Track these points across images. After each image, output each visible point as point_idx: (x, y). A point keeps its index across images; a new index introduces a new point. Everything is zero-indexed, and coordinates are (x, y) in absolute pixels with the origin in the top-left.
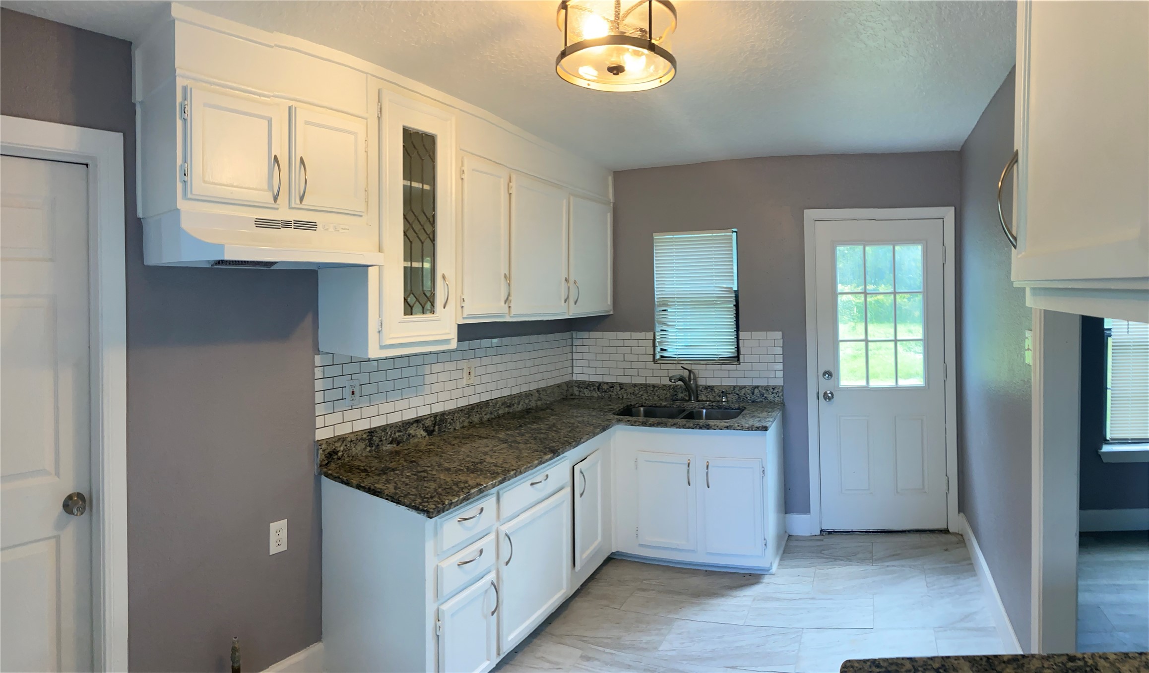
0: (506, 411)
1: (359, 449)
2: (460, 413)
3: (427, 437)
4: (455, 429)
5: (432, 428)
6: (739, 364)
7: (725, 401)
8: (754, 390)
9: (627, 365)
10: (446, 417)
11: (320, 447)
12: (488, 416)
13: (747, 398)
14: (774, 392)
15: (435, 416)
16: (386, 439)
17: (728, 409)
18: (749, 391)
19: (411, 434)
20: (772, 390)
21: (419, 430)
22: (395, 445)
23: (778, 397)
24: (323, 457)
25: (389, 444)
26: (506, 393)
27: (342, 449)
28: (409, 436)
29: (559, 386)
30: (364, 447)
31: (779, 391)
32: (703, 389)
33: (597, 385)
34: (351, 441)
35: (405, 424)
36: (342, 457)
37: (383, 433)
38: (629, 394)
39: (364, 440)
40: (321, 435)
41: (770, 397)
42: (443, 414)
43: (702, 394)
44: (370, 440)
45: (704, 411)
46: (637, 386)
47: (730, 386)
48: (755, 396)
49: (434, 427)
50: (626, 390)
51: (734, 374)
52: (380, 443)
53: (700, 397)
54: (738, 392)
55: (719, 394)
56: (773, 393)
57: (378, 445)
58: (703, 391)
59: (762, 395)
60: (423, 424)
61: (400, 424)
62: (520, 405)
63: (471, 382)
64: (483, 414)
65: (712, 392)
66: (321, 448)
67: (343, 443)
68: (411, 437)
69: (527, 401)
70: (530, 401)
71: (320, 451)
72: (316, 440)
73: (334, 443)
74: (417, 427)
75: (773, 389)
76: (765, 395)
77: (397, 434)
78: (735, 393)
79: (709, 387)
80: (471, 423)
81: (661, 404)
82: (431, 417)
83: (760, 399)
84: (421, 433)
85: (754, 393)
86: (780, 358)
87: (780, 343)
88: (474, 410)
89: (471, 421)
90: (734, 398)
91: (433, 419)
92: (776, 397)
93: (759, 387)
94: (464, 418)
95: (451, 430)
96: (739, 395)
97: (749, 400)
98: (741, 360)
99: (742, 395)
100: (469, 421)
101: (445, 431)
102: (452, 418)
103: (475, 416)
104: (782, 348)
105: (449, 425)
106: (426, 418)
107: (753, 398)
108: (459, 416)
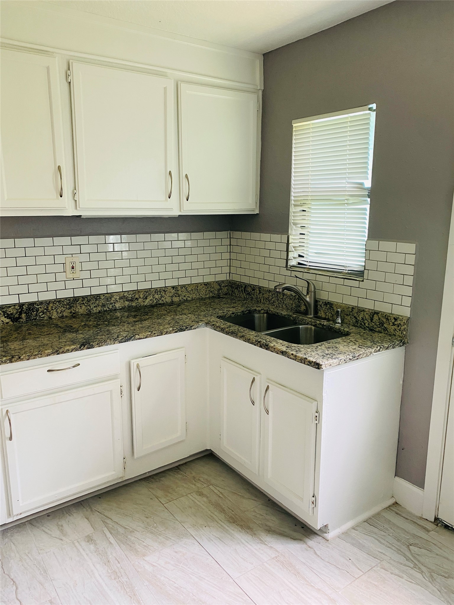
0: (126, 305)
2: (57, 304)
3: (11, 323)
4: (50, 318)
5: (17, 316)
6: (363, 281)
7: (339, 323)
8: (373, 316)
9: (267, 269)
10: (37, 307)
12: (99, 309)
13: (365, 324)
14: (396, 323)
15: (21, 305)
18: (367, 316)
20: (393, 321)
23: (400, 330)
29: (206, 284)
31: (402, 323)
32: (323, 304)
33: (244, 286)
38: (265, 299)
41: (391, 328)
42: (32, 304)
43: (322, 310)
46: (270, 292)
47: (349, 307)
48: (373, 323)
49: (20, 314)
50: (263, 295)
51: (355, 292)
53: (320, 312)
54: (355, 315)
55: (336, 313)
56: (394, 325)
58: (323, 306)
59: (382, 324)
60: (3, 312)
62: (148, 300)
63: (75, 276)
64: (92, 306)
65: (330, 309)
69: (157, 296)
70: (162, 297)
75: (394, 318)
76: (385, 325)
78: (352, 315)
79: (329, 303)
80: (74, 313)
82: (14, 306)
83: (379, 327)
84: (2, 320)
85: (373, 320)
86: (410, 281)
87: (411, 260)
88: (79, 302)
89: (73, 312)
90: (352, 322)
91: (19, 308)
92: (398, 331)
93: (379, 313)
94: (62, 308)
95: (45, 318)
96: (356, 318)
97: (366, 326)
98: (365, 277)
99: (360, 319)
100: (71, 312)
101: (36, 319)
102: (46, 308)
103: (79, 307)
104: (413, 266)
105: (42, 313)
106: (9, 306)
107: (371, 325)
108: (56, 306)
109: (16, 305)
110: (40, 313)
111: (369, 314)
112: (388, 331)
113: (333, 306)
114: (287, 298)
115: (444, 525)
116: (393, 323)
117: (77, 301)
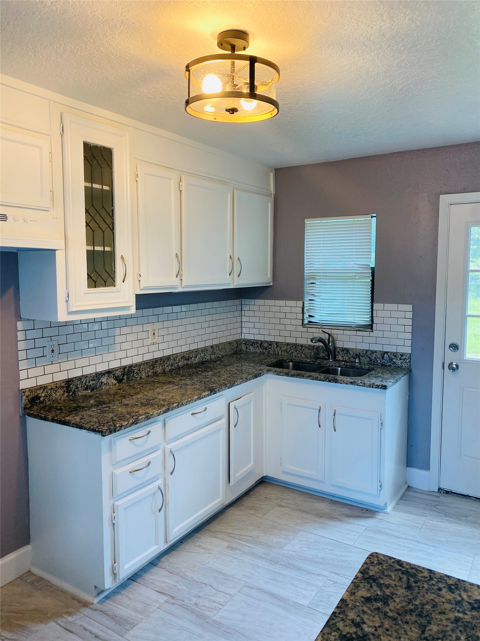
0: (185, 363)
1: (58, 395)
2: (146, 365)
3: (117, 384)
4: (141, 378)
5: (121, 377)
6: (372, 331)
7: (358, 363)
8: (384, 355)
9: (282, 327)
10: (134, 369)
11: (23, 394)
12: (170, 367)
13: (377, 361)
14: (402, 358)
15: (124, 368)
16: (81, 387)
17: (360, 369)
18: (379, 356)
19: (103, 382)
20: (400, 357)
21: (110, 379)
22: (89, 391)
23: (405, 363)
24: (27, 401)
25: (84, 390)
26: (185, 349)
27: (43, 395)
28: (102, 384)
29: (230, 343)
30: (62, 393)
31: (407, 358)
32: (340, 351)
33: (260, 343)
34: (52, 389)
35: (98, 375)
36: (44, 401)
37: (79, 382)
38: (283, 351)
39: (63, 387)
40: (24, 385)
41: (399, 362)
42: (131, 366)
43: (339, 355)
44: (68, 387)
45: (339, 369)
46: (289, 345)
47: (363, 350)
48: (384, 360)
49: (123, 376)
50: (281, 348)
51: (366, 340)
52: (76, 390)
53: (337, 357)
54: (369, 356)
55: (353, 356)
56: (401, 359)
57: (75, 391)
59: (391, 360)
60: (113, 375)
61: (93, 375)
62: (197, 358)
63: (155, 341)
64: (165, 366)
65: (347, 354)
66: (25, 395)
67: (44, 390)
68: (103, 384)
69: (202, 355)
70: (205, 355)
71: (24, 397)
72: (21, 389)
73: (36, 391)
74: (108, 377)
75: (401, 355)
76: (394, 361)
77: (91, 383)
78: (367, 356)
79: (346, 349)
80: (155, 373)
81: (306, 361)
82: (120, 368)
83: (389, 363)
84: (112, 381)
85: (384, 358)
86: (409, 329)
87: (410, 315)
88: (158, 363)
89: (155, 371)
90: (366, 361)
91: (123, 370)
92: (404, 363)
93: (388, 353)
94: (148, 369)
95: (138, 378)
96: (370, 358)
97: (379, 363)
98: (374, 328)
99: (373, 358)
100: (153, 372)
101: (133, 379)
102: (139, 369)
103: (158, 367)
104: (411, 319)
105: (136, 374)
106: (116, 369)
107: (383, 361)
108: (145, 367)
109: (121, 368)
110: (135, 374)
111: (381, 354)
112: (396, 364)
113: (349, 351)
114: (305, 349)
115: (445, 492)
116: (400, 358)
117: (157, 362)
